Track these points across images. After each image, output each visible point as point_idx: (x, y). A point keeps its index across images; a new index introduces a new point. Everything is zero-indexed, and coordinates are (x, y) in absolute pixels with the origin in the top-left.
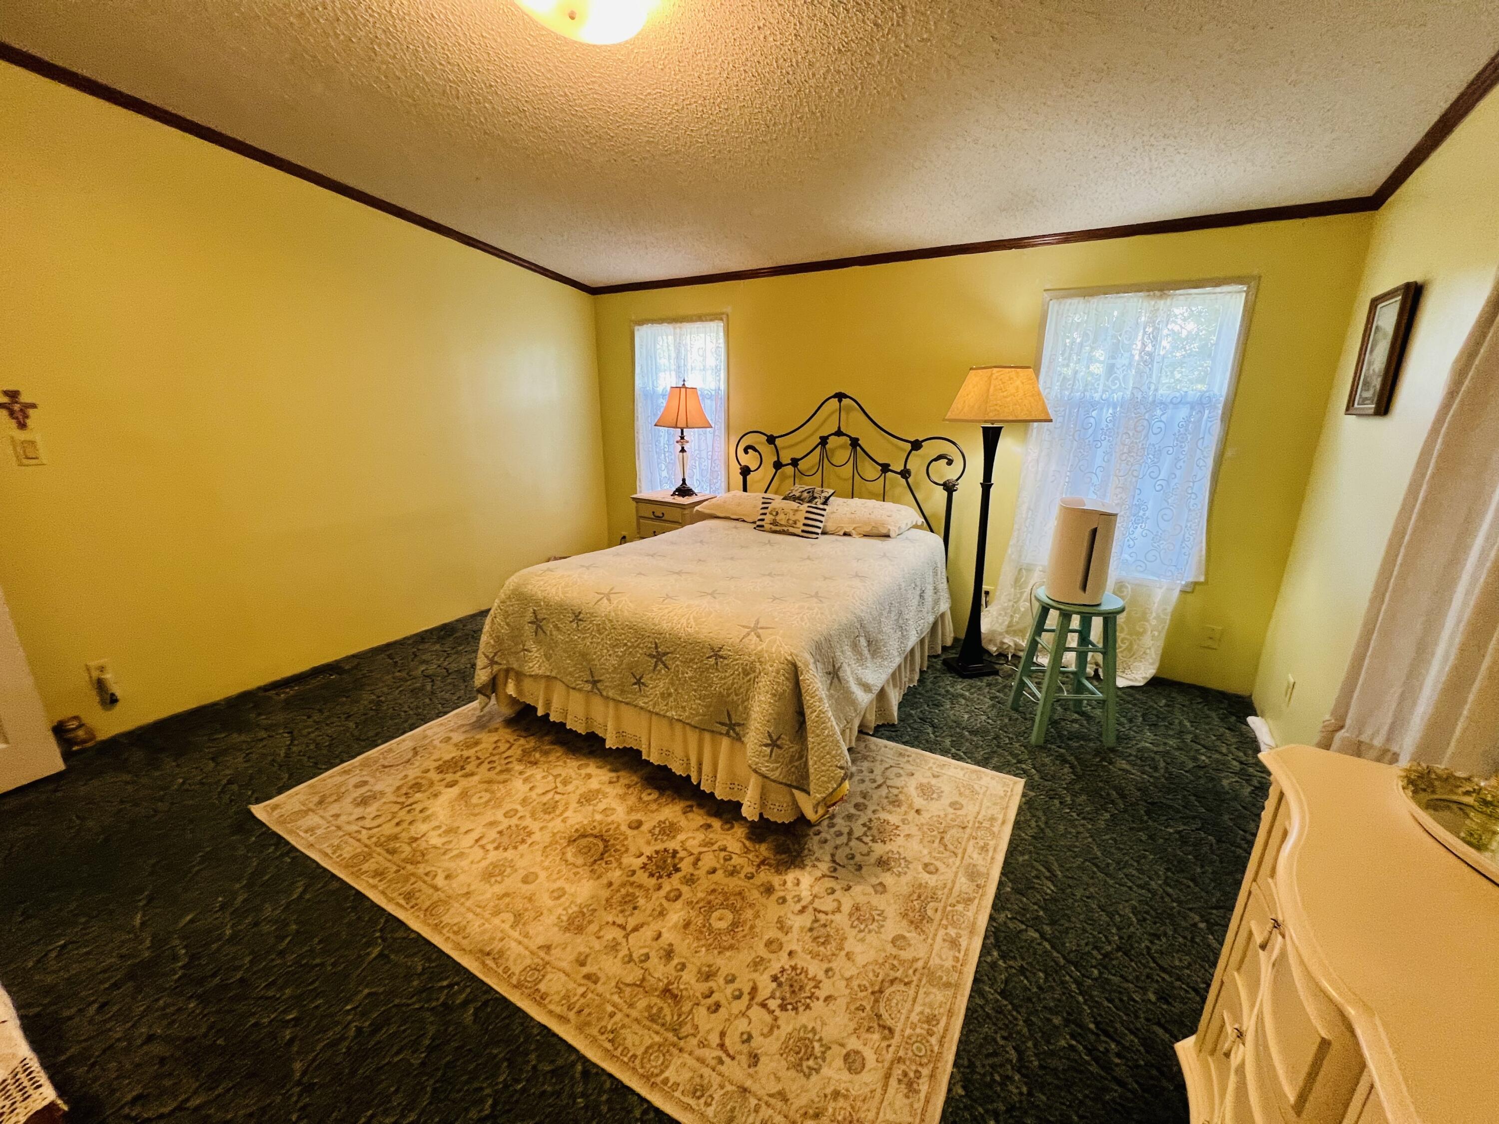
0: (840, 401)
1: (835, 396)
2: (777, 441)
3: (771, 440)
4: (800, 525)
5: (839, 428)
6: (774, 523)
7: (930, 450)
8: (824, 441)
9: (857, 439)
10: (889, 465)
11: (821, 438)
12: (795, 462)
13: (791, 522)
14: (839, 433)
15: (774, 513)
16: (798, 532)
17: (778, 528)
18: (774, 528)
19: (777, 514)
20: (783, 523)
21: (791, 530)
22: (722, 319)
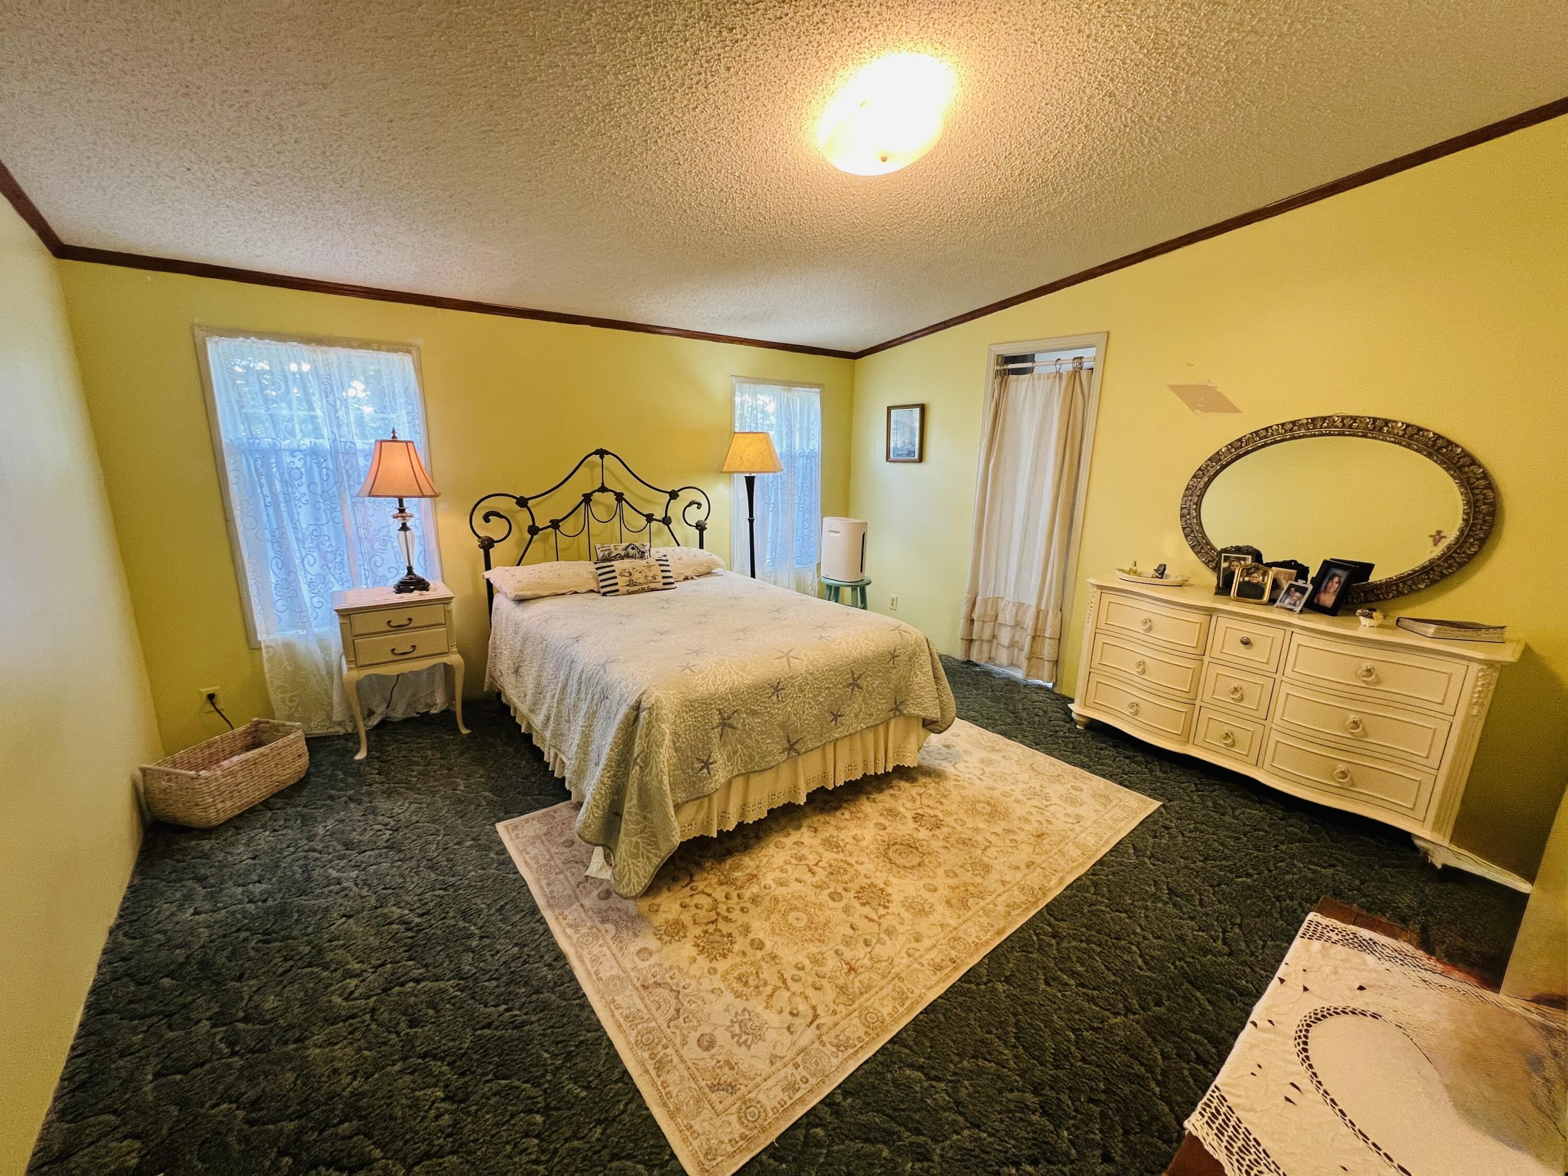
0: (602, 457)
1: (596, 453)
2: (530, 503)
3: (522, 502)
4: (659, 579)
5: (603, 484)
6: (631, 583)
7: (686, 497)
8: (587, 498)
9: (622, 494)
10: (653, 515)
11: (583, 495)
12: (555, 524)
13: (650, 578)
14: (603, 489)
15: (627, 574)
16: (660, 586)
17: (636, 588)
18: (631, 589)
19: (630, 574)
20: (642, 581)
21: (652, 586)
22: (409, 352)
